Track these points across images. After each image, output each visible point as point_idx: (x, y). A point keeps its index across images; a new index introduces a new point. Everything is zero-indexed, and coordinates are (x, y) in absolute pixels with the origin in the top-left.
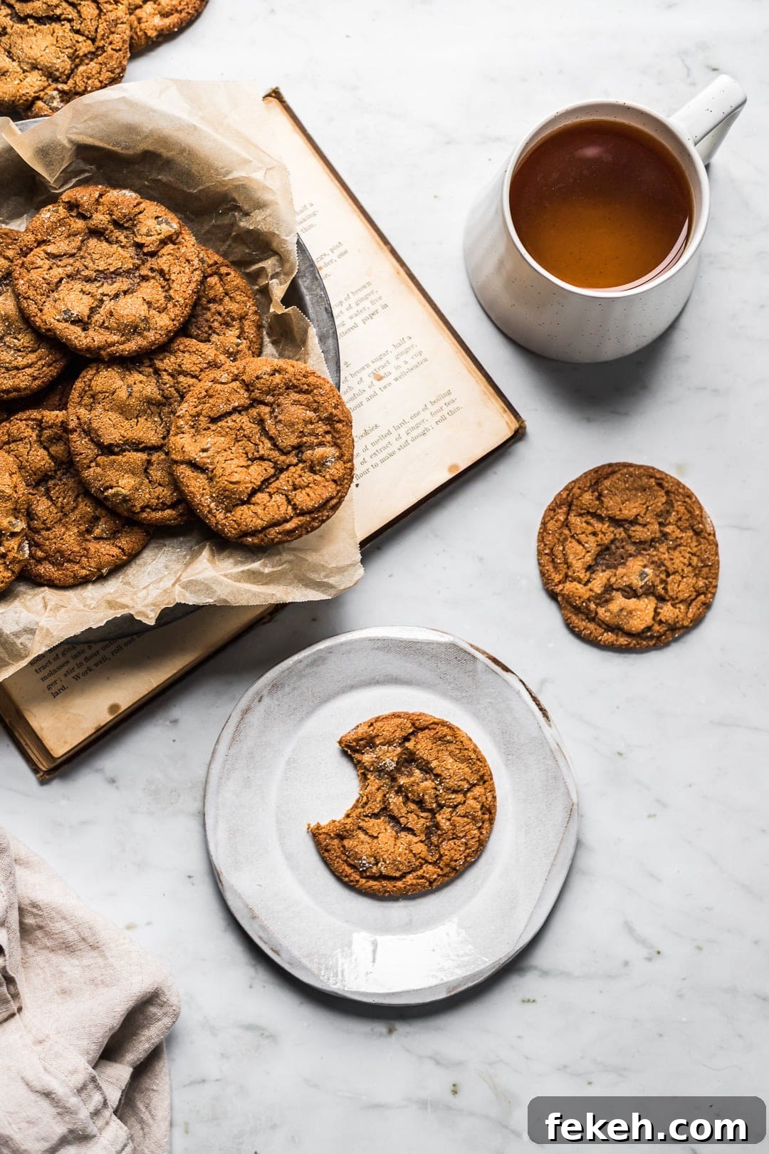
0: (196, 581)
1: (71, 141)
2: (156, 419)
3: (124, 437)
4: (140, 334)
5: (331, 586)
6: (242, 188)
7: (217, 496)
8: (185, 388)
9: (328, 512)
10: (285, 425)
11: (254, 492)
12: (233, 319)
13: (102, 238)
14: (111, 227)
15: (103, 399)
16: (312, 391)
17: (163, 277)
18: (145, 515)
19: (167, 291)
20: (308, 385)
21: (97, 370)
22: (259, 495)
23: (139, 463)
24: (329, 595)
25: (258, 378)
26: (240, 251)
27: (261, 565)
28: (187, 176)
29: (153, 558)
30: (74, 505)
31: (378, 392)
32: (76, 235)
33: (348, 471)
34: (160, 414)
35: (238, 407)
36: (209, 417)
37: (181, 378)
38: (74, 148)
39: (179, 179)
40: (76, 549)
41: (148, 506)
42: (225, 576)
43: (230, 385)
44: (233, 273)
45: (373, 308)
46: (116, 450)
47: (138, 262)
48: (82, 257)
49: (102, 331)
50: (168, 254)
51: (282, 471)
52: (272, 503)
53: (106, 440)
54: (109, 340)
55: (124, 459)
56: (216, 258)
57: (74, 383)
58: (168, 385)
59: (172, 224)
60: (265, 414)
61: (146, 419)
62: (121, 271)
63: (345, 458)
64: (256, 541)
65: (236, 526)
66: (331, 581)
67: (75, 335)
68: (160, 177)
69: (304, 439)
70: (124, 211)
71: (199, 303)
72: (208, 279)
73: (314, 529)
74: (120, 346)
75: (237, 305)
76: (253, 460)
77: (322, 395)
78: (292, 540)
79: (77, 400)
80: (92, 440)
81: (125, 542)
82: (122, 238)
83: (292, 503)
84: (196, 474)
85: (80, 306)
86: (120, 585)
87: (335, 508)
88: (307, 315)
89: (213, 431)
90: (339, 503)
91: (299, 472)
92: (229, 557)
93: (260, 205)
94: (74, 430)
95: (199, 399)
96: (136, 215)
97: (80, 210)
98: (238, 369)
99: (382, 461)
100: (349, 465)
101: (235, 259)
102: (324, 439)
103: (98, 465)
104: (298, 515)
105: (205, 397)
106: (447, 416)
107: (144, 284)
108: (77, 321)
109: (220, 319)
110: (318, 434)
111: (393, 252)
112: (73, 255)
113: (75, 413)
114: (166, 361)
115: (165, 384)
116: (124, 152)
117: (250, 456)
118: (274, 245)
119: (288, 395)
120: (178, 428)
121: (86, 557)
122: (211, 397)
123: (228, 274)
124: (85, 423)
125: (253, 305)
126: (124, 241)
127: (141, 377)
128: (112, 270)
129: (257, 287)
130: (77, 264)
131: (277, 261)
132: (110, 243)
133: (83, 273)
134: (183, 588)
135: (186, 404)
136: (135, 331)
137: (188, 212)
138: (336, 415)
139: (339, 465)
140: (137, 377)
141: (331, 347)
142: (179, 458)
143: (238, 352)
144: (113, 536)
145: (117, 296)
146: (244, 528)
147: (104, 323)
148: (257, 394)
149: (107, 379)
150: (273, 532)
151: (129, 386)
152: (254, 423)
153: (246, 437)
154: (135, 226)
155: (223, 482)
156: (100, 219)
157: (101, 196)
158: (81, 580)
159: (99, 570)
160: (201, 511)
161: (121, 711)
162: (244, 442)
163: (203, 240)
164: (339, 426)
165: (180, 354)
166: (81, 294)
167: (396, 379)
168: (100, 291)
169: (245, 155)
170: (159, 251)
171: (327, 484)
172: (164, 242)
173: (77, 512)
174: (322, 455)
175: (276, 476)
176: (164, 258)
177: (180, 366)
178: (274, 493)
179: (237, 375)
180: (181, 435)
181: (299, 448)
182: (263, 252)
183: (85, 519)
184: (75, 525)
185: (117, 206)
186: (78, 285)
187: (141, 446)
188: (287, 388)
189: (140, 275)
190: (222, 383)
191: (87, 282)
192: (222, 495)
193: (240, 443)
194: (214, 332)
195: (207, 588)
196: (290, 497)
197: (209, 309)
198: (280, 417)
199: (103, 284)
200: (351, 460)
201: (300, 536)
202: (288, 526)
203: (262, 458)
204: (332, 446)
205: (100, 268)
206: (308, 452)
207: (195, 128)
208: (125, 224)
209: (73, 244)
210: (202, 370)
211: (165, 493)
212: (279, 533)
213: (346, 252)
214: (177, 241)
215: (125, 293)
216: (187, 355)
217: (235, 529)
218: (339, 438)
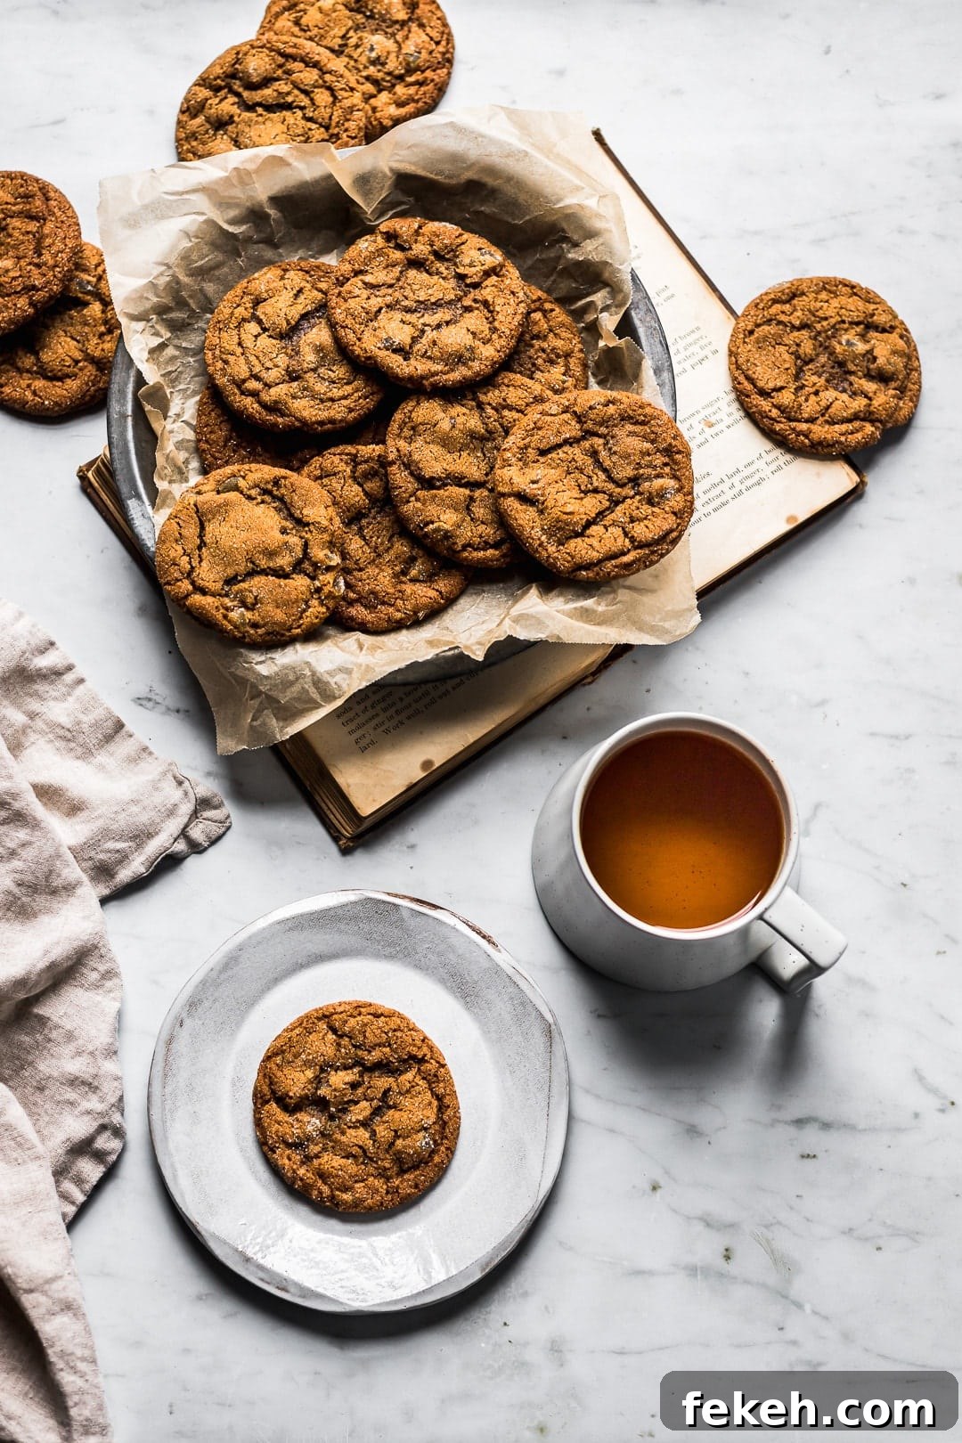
0: (528, 615)
1: (391, 170)
2: (479, 455)
3: (446, 470)
4: (465, 364)
5: (667, 632)
6: (571, 217)
7: (549, 529)
8: (510, 422)
9: (667, 545)
10: (621, 457)
11: (589, 524)
12: (558, 356)
13: (422, 269)
14: (432, 258)
15: (425, 431)
16: (649, 422)
17: (487, 308)
18: (466, 554)
19: (490, 323)
20: (645, 416)
21: (417, 402)
22: (594, 528)
23: (462, 498)
24: (665, 641)
25: (591, 408)
26: (566, 286)
27: (594, 603)
28: (513, 206)
29: (472, 603)
30: (389, 545)
31: (710, 439)
32: (395, 265)
33: (688, 504)
34: (483, 449)
35: (570, 438)
36: (538, 449)
37: (506, 413)
38: (394, 177)
39: (503, 210)
40: (392, 591)
41: (469, 545)
42: (558, 611)
43: (561, 417)
44: (557, 309)
45: (702, 354)
46: (438, 484)
47: (462, 294)
48: (401, 288)
49: (424, 360)
50: (493, 286)
51: (617, 503)
52: (608, 534)
53: (427, 473)
54: (432, 369)
55: (446, 493)
56: (540, 293)
57: (392, 415)
58: (492, 419)
59: (495, 257)
60: (599, 445)
61: (469, 454)
62: (443, 302)
63: (685, 490)
64: (591, 575)
65: (569, 559)
66: (667, 625)
67: (395, 363)
68: (483, 209)
69: (641, 471)
70: (445, 241)
71: (524, 338)
72: (532, 315)
73: (653, 563)
74: (444, 376)
75: (562, 342)
76: (586, 492)
77: (660, 426)
78: (629, 575)
79: (397, 432)
80: (411, 474)
81: (444, 585)
82: (442, 269)
83: (630, 535)
84: (524, 507)
85: (402, 335)
86: (437, 630)
87: (675, 542)
88: (641, 348)
89: (543, 463)
90: (679, 537)
91: (636, 504)
92: (558, 596)
93: (591, 234)
94: (393, 463)
95: (526, 431)
96: (458, 246)
97: (398, 241)
98: (568, 400)
99: (715, 510)
100: (689, 498)
101: (558, 296)
102: (662, 471)
103: (418, 500)
104: (636, 548)
105: (533, 429)
106: (783, 466)
107: (467, 315)
108: (399, 350)
109: (544, 356)
110: (655, 466)
111: (722, 299)
112: (391, 286)
113: (395, 445)
114: (490, 394)
115: (489, 418)
116: (447, 181)
117: (583, 488)
118: (606, 275)
119: (623, 426)
120: (504, 460)
121: (402, 599)
122: (539, 429)
123: (552, 310)
124: (405, 455)
125: (579, 343)
126: (445, 272)
127: (464, 410)
128: (433, 300)
129: (583, 325)
130: (397, 294)
131: (608, 293)
132: (430, 274)
133: (403, 303)
134: (514, 622)
135: (514, 436)
136: (459, 361)
137: (510, 246)
138: (676, 446)
139: (679, 497)
140: (459, 409)
141: (667, 381)
142: (506, 490)
143: (564, 389)
144: (430, 579)
145: (439, 326)
146: (577, 560)
147: (426, 352)
148: (589, 425)
149: (428, 411)
150: (609, 565)
151: (451, 418)
152: (586, 455)
153: (578, 469)
154: (457, 257)
155: (556, 512)
156: (420, 249)
157: (420, 227)
158: (394, 624)
159: (415, 613)
160: (530, 544)
161: (434, 768)
162: (577, 475)
163: (527, 276)
164: (678, 457)
165: (505, 388)
166: (401, 324)
167: (728, 427)
168: (422, 321)
169: (577, 182)
170: (482, 283)
171: (666, 516)
172: (487, 274)
173: (392, 552)
174: (662, 486)
175: (610, 509)
176: (488, 289)
177: (504, 400)
178: (610, 525)
179: (567, 407)
180: (509, 468)
181: (635, 481)
182: (592, 285)
183: (402, 560)
184: (389, 566)
185: (438, 236)
186: (398, 315)
187: (463, 481)
188: (622, 420)
189: (463, 307)
190: (552, 415)
191: (406, 312)
192: (554, 526)
193: (572, 475)
194: (538, 369)
195: (538, 621)
196: (627, 529)
197: (532, 346)
198: (615, 449)
199: (423, 315)
200: (691, 493)
201: (638, 570)
202: (626, 559)
203: (596, 491)
204: (671, 478)
205: (421, 299)
206: (646, 484)
207: (526, 154)
208: (445, 255)
209: (392, 275)
210: (527, 405)
211: (488, 531)
212: (616, 567)
213: (673, 296)
214: (501, 273)
215: (448, 323)
216: (511, 389)
217: (568, 562)
218: (678, 470)
